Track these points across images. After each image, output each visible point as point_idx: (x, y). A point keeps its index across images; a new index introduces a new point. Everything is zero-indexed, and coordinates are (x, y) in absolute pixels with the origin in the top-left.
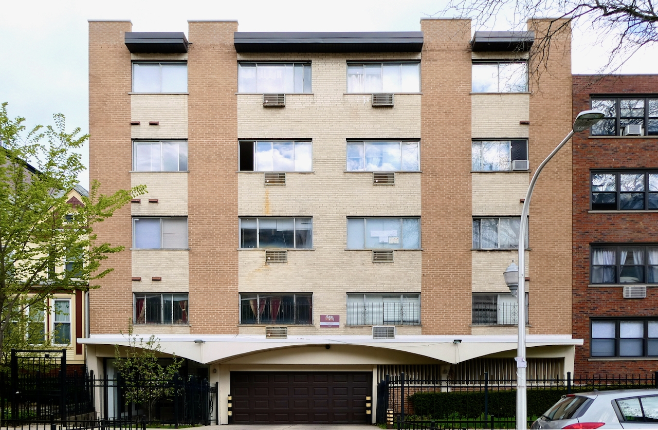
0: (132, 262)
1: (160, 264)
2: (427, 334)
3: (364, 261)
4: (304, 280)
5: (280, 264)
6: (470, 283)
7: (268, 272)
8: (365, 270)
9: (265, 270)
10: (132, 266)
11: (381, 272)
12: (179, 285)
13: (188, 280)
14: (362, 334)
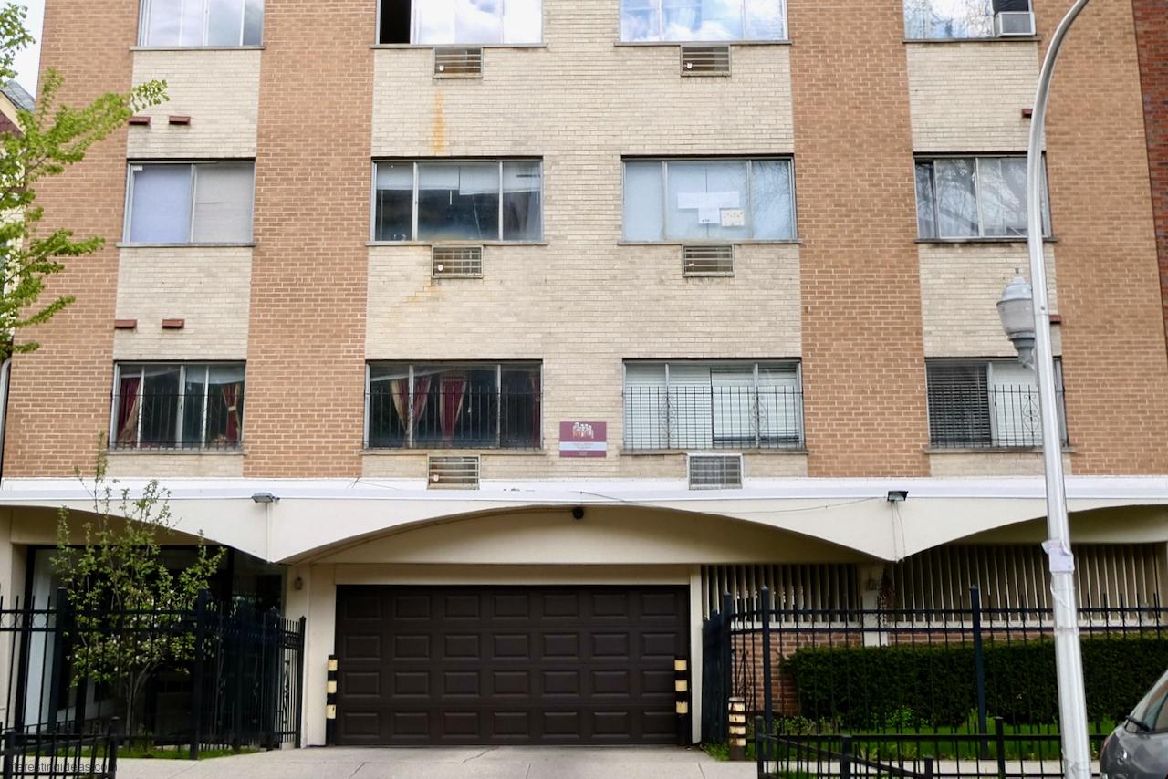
0: (119, 280)
1: (183, 285)
2: (821, 474)
3: (664, 272)
4: (522, 325)
5: (466, 282)
6: (919, 332)
7: (436, 304)
8: (667, 298)
9: (430, 299)
10: (119, 290)
11: (705, 303)
12: (226, 341)
13: (247, 326)
14: (661, 475)
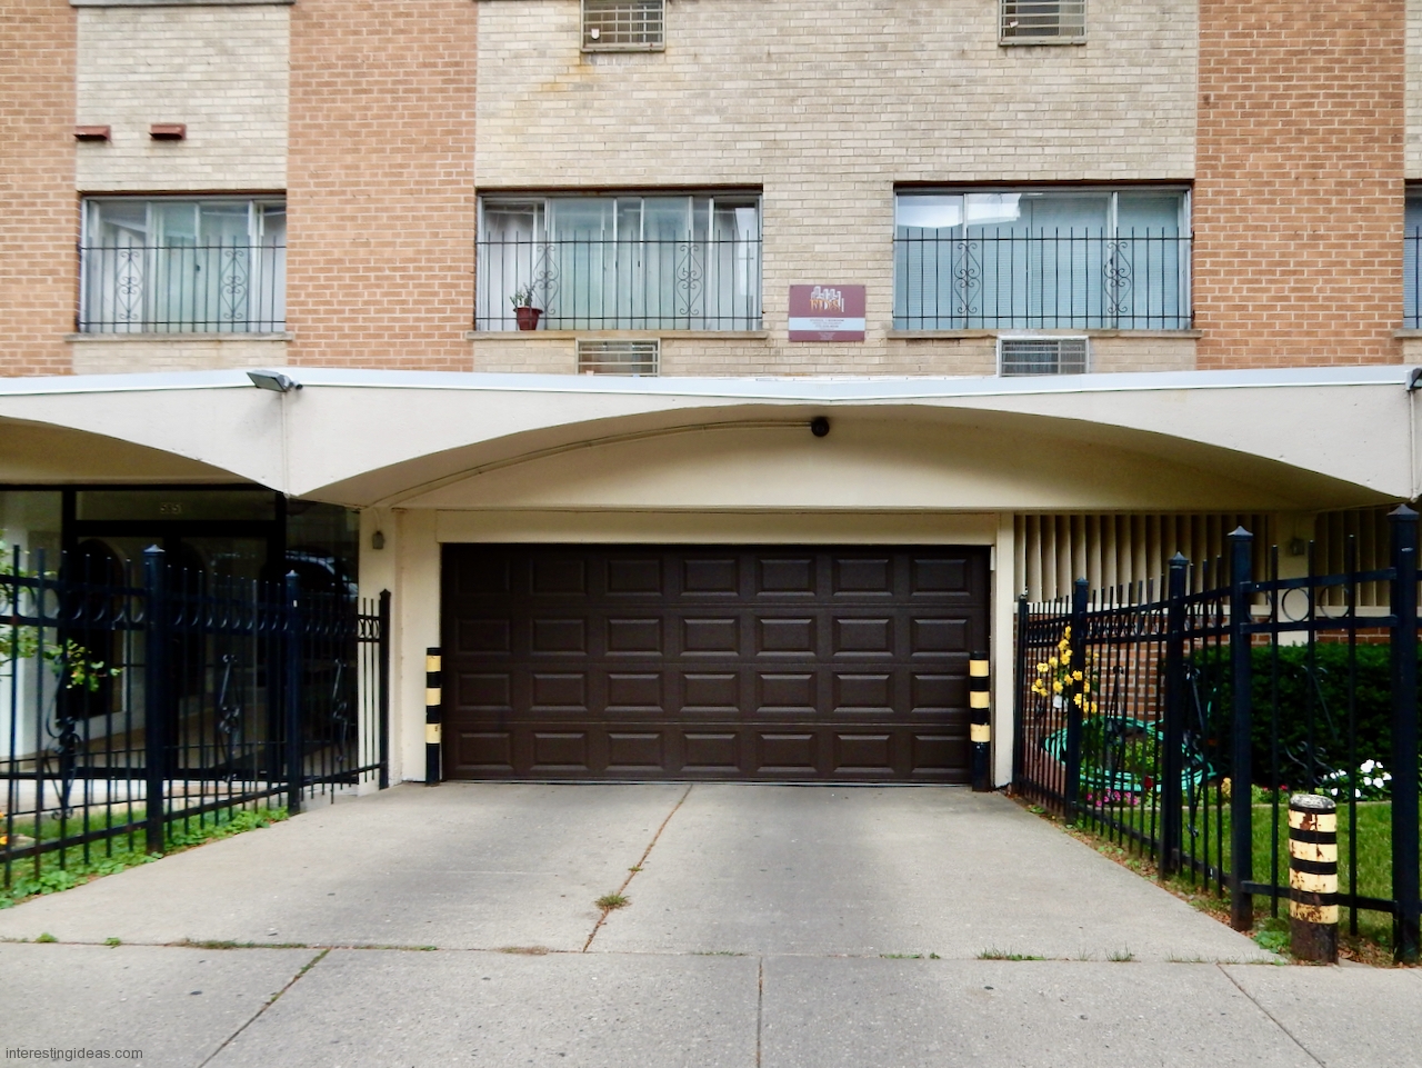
0: (80, 61)
1: (180, 69)
2: (1216, 365)
3: (968, 38)
4: (729, 127)
5: (637, 59)
6: (1398, 137)
7: (588, 94)
8: (972, 81)
9: (578, 87)
10: (81, 77)
11: (1035, 89)
12: (253, 159)
13: (284, 134)
14: (953, 371)
